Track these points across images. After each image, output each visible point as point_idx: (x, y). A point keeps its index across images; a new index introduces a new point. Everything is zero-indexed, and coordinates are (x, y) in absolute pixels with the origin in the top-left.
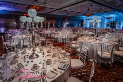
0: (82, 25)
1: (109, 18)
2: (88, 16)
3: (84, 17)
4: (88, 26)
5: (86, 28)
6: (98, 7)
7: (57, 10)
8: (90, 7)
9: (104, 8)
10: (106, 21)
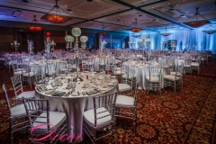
0: (127, 46)
1: (166, 35)
2: (136, 31)
3: (131, 32)
4: (137, 47)
5: (133, 51)
6: (151, 19)
7: (87, 20)
8: (139, 18)
9: (158, 20)
10: (163, 40)
